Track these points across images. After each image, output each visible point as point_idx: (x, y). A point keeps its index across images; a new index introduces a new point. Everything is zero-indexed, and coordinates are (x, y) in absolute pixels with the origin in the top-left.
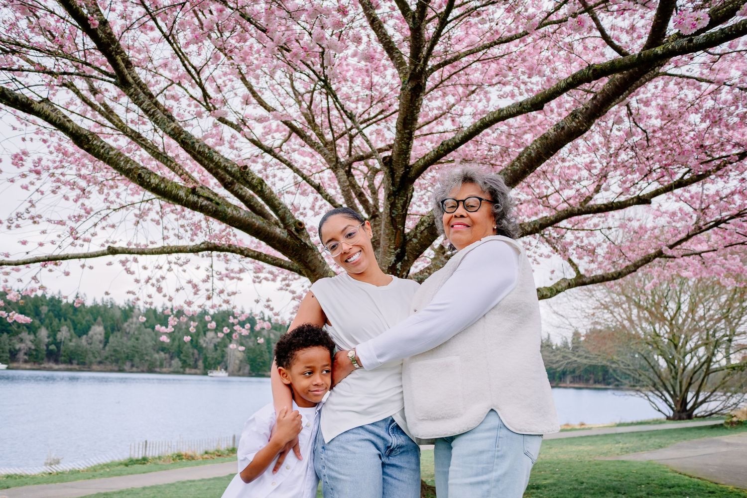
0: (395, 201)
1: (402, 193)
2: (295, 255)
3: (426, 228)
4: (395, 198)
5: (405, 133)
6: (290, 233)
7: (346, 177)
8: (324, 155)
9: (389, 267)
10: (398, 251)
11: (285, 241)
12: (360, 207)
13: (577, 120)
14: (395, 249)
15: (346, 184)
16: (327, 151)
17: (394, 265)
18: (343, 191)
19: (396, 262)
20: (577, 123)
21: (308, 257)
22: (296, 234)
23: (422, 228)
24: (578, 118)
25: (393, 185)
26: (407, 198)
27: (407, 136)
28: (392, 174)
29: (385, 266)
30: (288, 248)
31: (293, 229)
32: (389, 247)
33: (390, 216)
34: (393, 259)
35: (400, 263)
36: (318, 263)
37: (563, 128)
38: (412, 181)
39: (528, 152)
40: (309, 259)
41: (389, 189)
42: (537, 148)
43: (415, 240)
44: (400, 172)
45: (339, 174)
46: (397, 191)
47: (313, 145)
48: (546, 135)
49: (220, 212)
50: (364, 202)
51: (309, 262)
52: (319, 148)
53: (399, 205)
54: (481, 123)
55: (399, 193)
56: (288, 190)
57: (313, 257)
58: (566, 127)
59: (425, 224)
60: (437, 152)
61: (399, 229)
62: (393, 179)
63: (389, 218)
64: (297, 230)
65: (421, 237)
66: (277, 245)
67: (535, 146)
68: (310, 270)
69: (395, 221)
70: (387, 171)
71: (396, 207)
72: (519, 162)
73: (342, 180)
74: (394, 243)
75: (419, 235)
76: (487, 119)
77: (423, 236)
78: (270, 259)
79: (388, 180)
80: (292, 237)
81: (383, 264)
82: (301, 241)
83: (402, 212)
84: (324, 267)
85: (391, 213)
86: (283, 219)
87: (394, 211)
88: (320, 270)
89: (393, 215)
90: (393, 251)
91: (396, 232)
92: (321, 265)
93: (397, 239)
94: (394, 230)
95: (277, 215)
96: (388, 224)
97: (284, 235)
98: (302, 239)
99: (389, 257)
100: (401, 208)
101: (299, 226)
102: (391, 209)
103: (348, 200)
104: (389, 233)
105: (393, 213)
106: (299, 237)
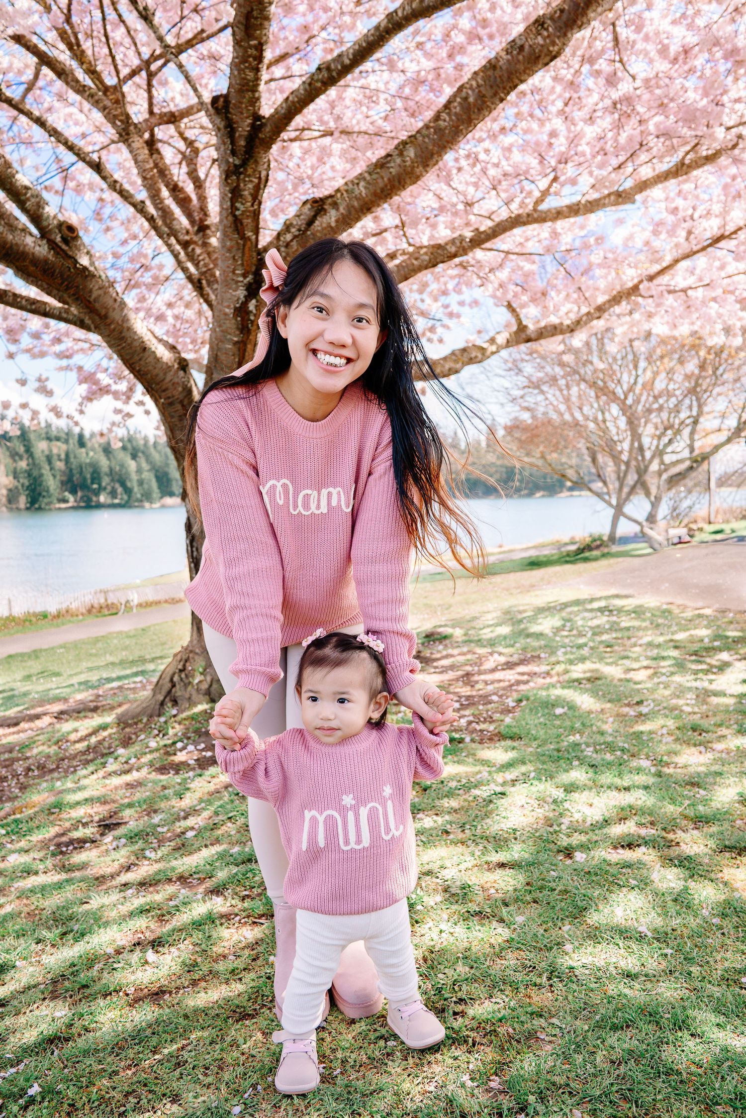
0: (238, 185)
1: (250, 171)
2: (68, 288)
3: (295, 237)
4: (238, 178)
5: (250, 47)
6: (52, 245)
7: (147, 152)
8: (104, 109)
9: (236, 309)
10: (250, 278)
11: (46, 260)
12: (177, 211)
13: (545, 33)
14: (245, 275)
15: (148, 166)
16: (108, 103)
17: (245, 304)
18: (144, 178)
19: (248, 298)
20: (544, 39)
21: (91, 291)
22: (64, 247)
23: (289, 237)
24: (547, 29)
25: (233, 153)
26: (260, 178)
27: (254, 52)
28: (228, 130)
29: (228, 307)
30: (53, 273)
31: (58, 239)
32: (233, 272)
33: (232, 214)
34: (241, 293)
35: (254, 301)
36: (111, 302)
37: (522, 48)
38: (267, 145)
39: (464, 94)
40: (94, 296)
41: (228, 162)
42: (478, 86)
44: (244, 127)
45: (135, 145)
46: (241, 166)
47: (80, 89)
48: (493, 61)
50: (184, 202)
51: (95, 300)
52: (92, 96)
53: (247, 190)
54: (389, 21)
55: (246, 170)
56: (47, 183)
57: (100, 292)
58: (527, 47)
59: (293, 230)
60: (310, 84)
61: (249, 239)
62: (233, 143)
63: (230, 218)
64: (65, 240)
66: (32, 269)
67: (474, 83)
68: (99, 315)
69: (242, 224)
70: (222, 126)
71: (241, 196)
72: (449, 114)
73: (140, 158)
74: (242, 265)
76: (400, 14)
78: (24, 302)
79: (224, 143)
80: (57, 254)
81: (226, 304)
82: (76, 262)
83: (252, 205)
84: (122, 309)
85: (233, 208)
86: (36, 218)
87: (238, 205)
88: (115, 315)
89: (237, 213)
90: (241, 279)
91: (244, 245)
92: (116, 306)
93: (246, 258)
94: (241, 242)
95: (24, 210)
96: (229, 230)
97: (41, 250)
98: (77, 257)
99: (235, 290)
100: (250, 198)
101: (69, 233)
102: (233, 201)
103: (155, 196)
104: (232, 247)
105: (238, 209)
106: (70, 253)
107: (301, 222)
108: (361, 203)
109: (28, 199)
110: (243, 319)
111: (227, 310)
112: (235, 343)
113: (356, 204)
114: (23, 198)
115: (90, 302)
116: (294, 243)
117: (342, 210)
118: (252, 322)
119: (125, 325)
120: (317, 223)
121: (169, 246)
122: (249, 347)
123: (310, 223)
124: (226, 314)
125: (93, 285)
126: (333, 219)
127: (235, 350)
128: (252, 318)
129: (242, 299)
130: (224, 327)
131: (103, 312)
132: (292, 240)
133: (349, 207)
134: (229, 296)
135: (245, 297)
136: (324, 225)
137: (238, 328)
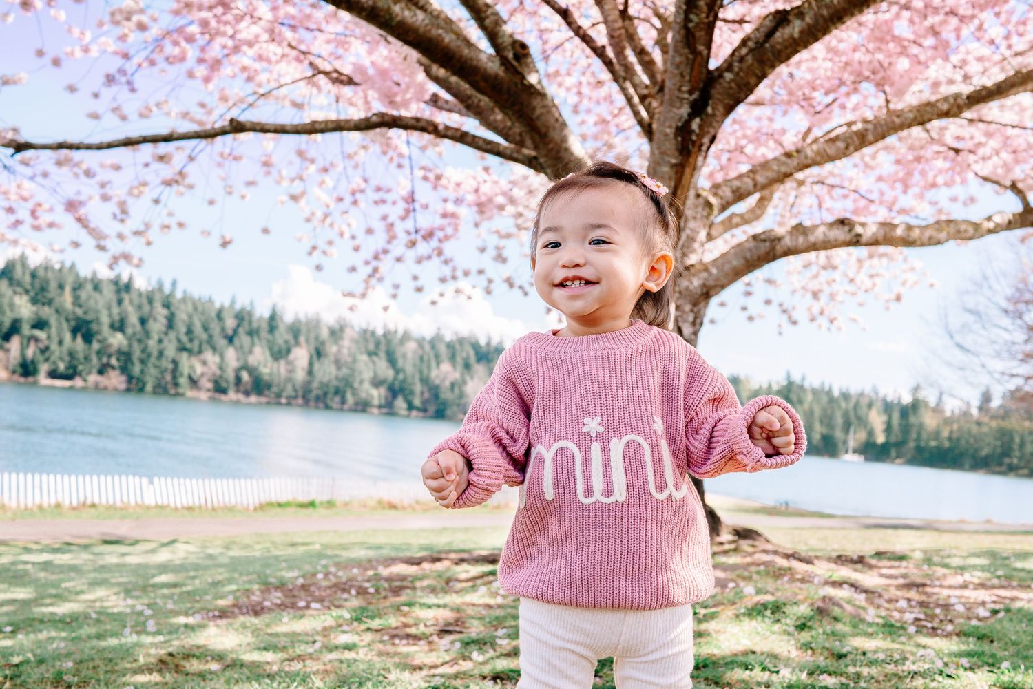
3: (751, 50)
6: (504, 61)
9: (677, 128)
10: (695, 96)
11: (496, 76)
14: (690, 92)
17: (688, 123)
19: (692, 116)
21: (534, 109)
22: (515, 63)
23: (745, 51)
29: (670, 127)
30: (501, 89)
31: (510, 55)
32: (679, 90)
33: (686, 27)
34: (685, 111)
35: (697, 120)
36: (552, 121)
40: (536, 113)
43: (728, 76)
49: (382, 10)
51: (537, 118)
57: (544, 110)
59: (750, 44)
61: (700, 53)
63: (683, 32)
64: (517, 57)
65: (741, 69)
66: (482, 84)
69: (694, 36)
71: (696, 7)
74: (690, 81)
75: (736, 64)
77: (744, 66)
80: (507, 69)
81: (668, 124)
82: (523, 78)
83: (707, 17)
84: (562, 130)
85: (687, 19)
86: (493, 36)
87: (692, 16)
88: (554, 135)
89: (691, 25)
90: (686, 96)
91: (694, 60)
92: (557, 125)
93: (695, 74)
94: (691, 57)
95: (482, 26)
96: (680, 45)
97: (494, 67)
98: (526, 74)
99: (679, 108)
100: (705, 9)
101: (521, 50)
102: (687, 13)
103: (620, 53)
104: (681, 63)
105: (691, 21)
106: (520, 69)
107: (760, 36)
108: (831, 11)
109: (487, 17)
110: (684, 139)
111: (668, 131)
112: (673, 166)
113: (825, 12)
114: (483, 15)
115: (531, 119)
116: (750, 59)
117: (808, 19)
118: (694, 143)
119: (564, 145)
120: (778, 34)
121: (623, 90)
122: (688, 171)
123: (770, 34)
124: (666, 135)
125: (536, 102)
126: (797, 30)
127: (672, 173)
128: (694, 138)
129: (685, 116)
130: (664, 148)
131: (543, 130)
132: (747, 54)
133: (817, 16)
134: (672, 114)
135: (689, 115)
136: (786, 36)
137: (677, 149)
